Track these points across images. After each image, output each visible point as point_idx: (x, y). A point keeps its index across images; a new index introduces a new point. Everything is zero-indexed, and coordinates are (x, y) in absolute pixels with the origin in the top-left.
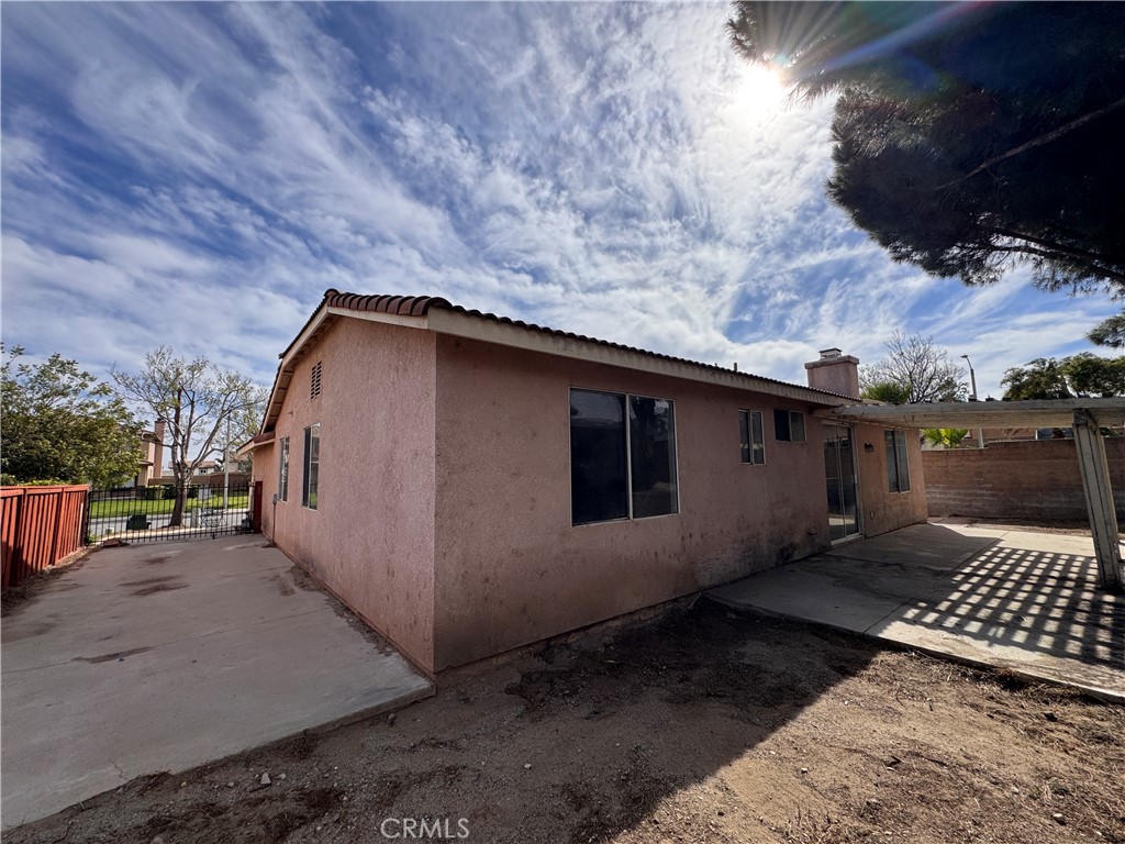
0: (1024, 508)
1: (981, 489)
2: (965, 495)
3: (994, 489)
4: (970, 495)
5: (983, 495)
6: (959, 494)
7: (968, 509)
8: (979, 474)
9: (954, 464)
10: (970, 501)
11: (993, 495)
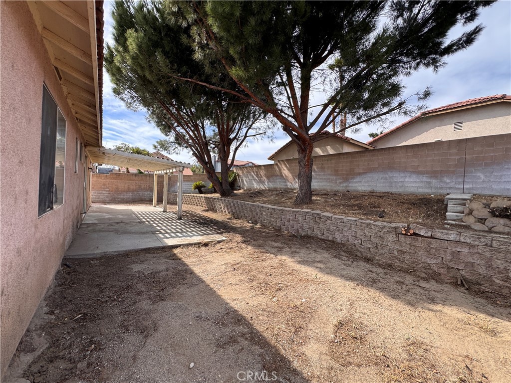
0: (118, 198)
1: (104, 191)
2: (98, 193)
3: (109, 191)
4: (100, 193)
5: (105, 193)
6: (95, 193)
7: (98, 200)
8: (104, 185)
9: (95, 180)
10: (99, 196)
11: (109, 193)
